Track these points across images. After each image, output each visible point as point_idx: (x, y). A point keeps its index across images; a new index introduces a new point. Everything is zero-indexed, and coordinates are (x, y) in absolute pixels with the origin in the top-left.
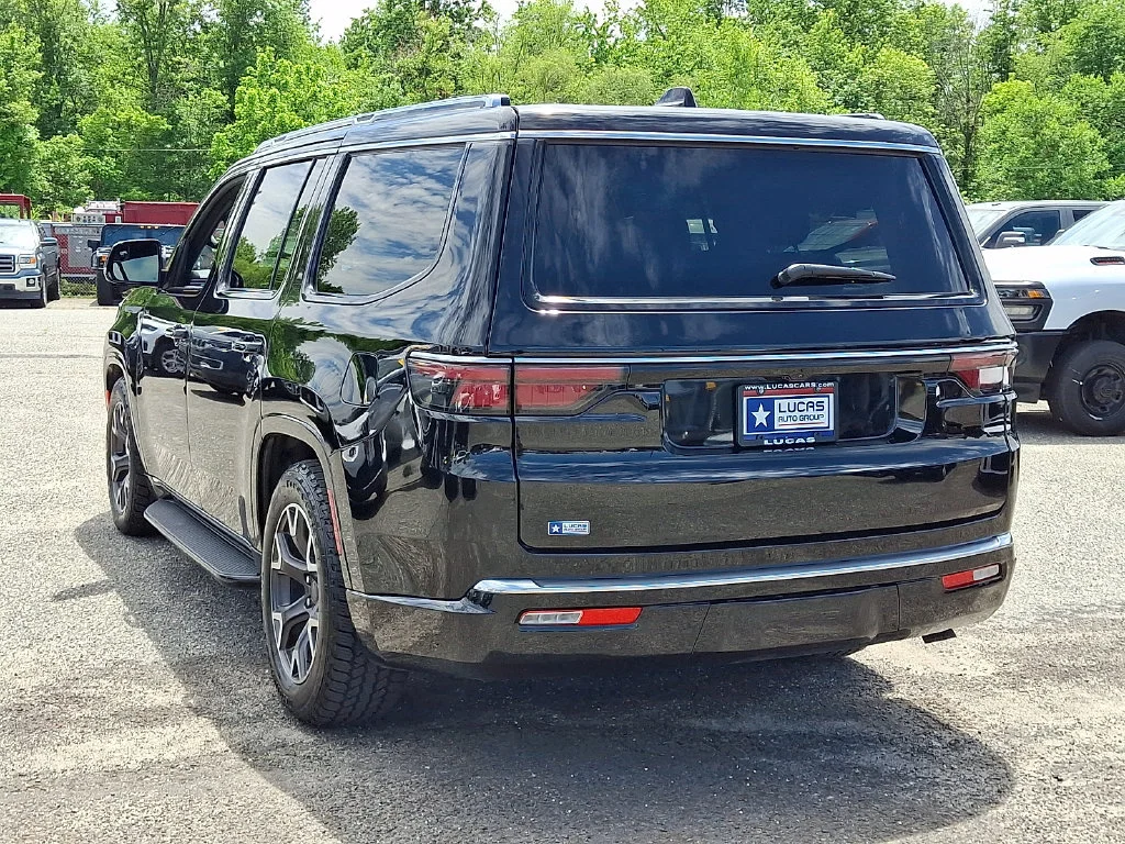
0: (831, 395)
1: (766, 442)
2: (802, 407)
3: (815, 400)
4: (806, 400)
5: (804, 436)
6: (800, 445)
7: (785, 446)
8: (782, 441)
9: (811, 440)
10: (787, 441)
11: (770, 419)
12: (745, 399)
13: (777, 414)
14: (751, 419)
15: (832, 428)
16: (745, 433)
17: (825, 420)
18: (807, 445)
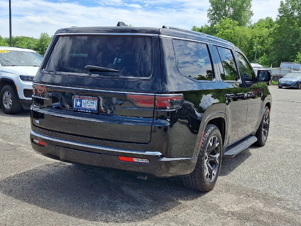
0: (96, 101)
1: (79, 110)
2: (89, 103)
3: (92, 101)
4: (90, 101)
5: (88, 110)
6: (87, 112)
7: (83, 112)
8: (82, 111)
10: (84, 111)
11: (81, 104)
12: (75, 99)
13: (83, 104)
14: (76, 104)
15: (96, 110)
16: (74, 107)
17: (94, 107)
18: (89, 113)
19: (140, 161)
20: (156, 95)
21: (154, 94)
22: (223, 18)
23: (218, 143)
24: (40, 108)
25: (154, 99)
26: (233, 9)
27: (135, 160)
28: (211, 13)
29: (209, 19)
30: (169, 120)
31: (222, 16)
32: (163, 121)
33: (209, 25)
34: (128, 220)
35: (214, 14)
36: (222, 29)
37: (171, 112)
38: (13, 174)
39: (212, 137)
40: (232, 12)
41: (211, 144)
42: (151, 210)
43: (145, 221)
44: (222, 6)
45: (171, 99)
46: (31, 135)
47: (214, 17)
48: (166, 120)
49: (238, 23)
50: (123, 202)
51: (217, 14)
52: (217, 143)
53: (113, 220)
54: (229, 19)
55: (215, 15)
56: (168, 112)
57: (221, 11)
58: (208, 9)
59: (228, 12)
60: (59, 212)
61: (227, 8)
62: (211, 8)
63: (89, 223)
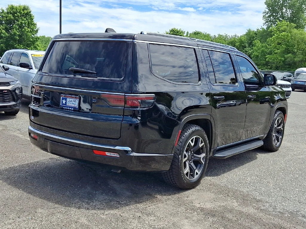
0: (78, 99)
1: (64, 108)
2: (72, 101)
3: (75, 100)
5: (72, 108)
6: (70, 110)
7: (67, 109)
9: (72, 109)
11: (66, 102)
12: (62, 97)
13: (67, 102)
14: (62, 102)
15: (77, 107)
16: (61, 105)
17: (76, 105)
18: (72, 110)
19: (113, 155)
20: (125, 94)
21: (124, 94)
22: (280, 20)
23: (203, 144)
24: (38, 106)
25: (124, 98)
26: (291, 11)
27: (108, 154)
28: (267, 16)
29: (264, 22)
30: (139, 118)
31: (278, 19)
32: (134, 120)
33: (265, 27)
34: (98, 208)
35: (269, 17)
36: (278, 32)
37: (142, 111)
38: (16, 165)
39: (194, 137)
40: (289, 14)
41: (192, 144)
42: (125, 202)
43: (115, 210)
44: (278, 8)
45: (141, 99)
46: (29, 130)
47: (270, 19)
48: (137, 118)
49: (296, 25)
50: (102, 194)
51: (273, 16)
52: (201, 144)
53: (86, 207)
54: (285, 21)
55: (271, 18)
56: (138, 111)
57: (277, 14)
58: (264, 11)
59: (285, 14)
60: (40, 198)
61: (284, 10)
62: (267, 10)
63: (63, 208)
